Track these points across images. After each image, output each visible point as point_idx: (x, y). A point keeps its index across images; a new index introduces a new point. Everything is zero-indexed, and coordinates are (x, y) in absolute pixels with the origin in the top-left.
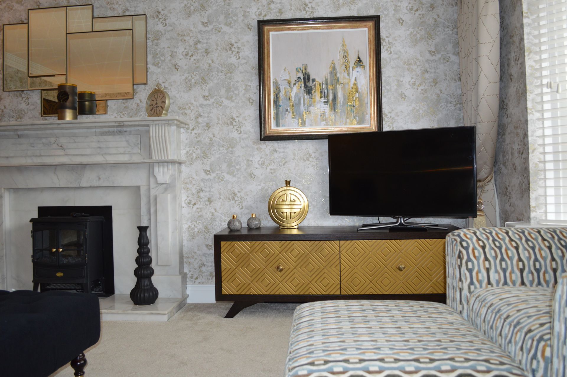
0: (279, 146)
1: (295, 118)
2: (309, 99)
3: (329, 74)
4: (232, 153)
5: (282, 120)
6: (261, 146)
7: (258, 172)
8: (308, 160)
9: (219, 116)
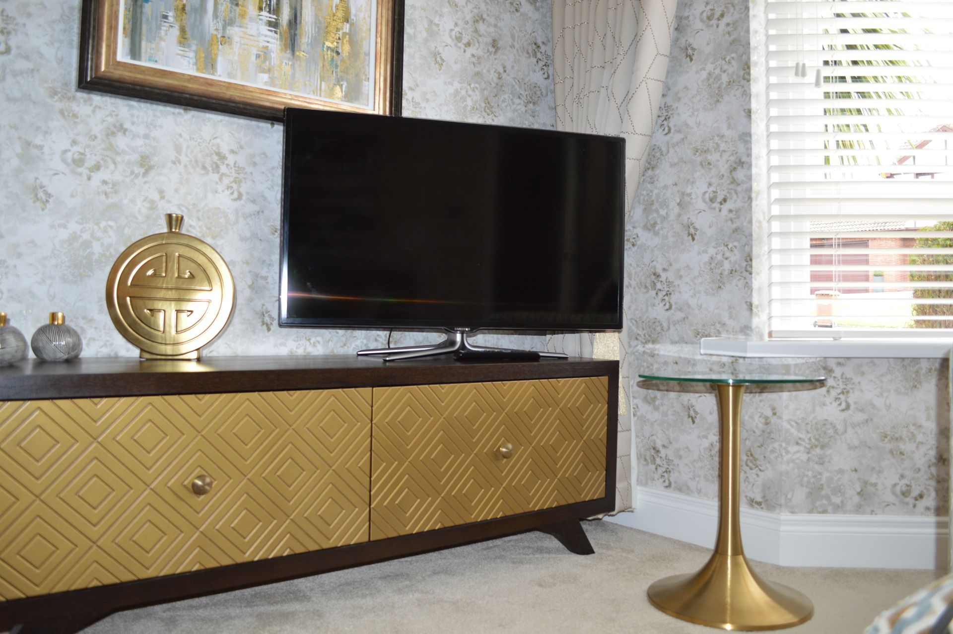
0: (132, 115)
1: (189, 46)
5: (149, 41)
6: (75, 107)
7: (62, 185)
8: (216, 169)
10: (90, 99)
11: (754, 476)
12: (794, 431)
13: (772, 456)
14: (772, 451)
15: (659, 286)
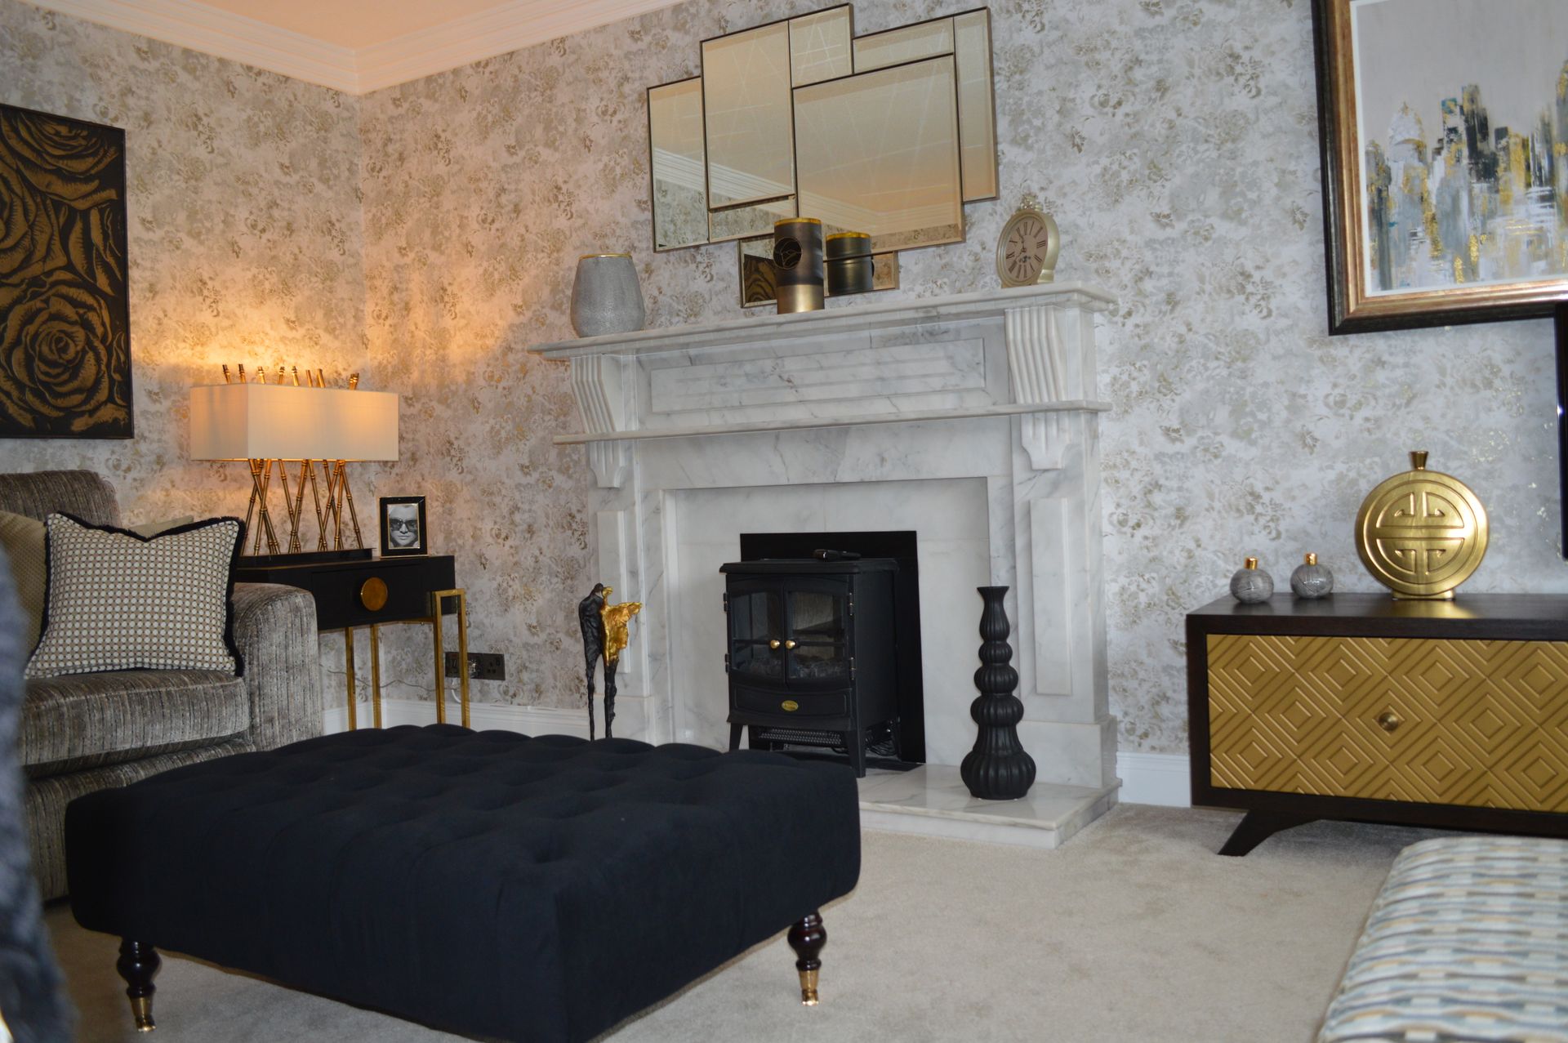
0: (1390, 346)
1: (1443, 257)
2: (1487, 195)
3: (1554, 109)
4: (1243, 375)
5: (1399, 265)
6: (1332, 351)
7: (1327, 429)
8: (1489, 384)
9: (1204, 269)
10: (1346, 339)
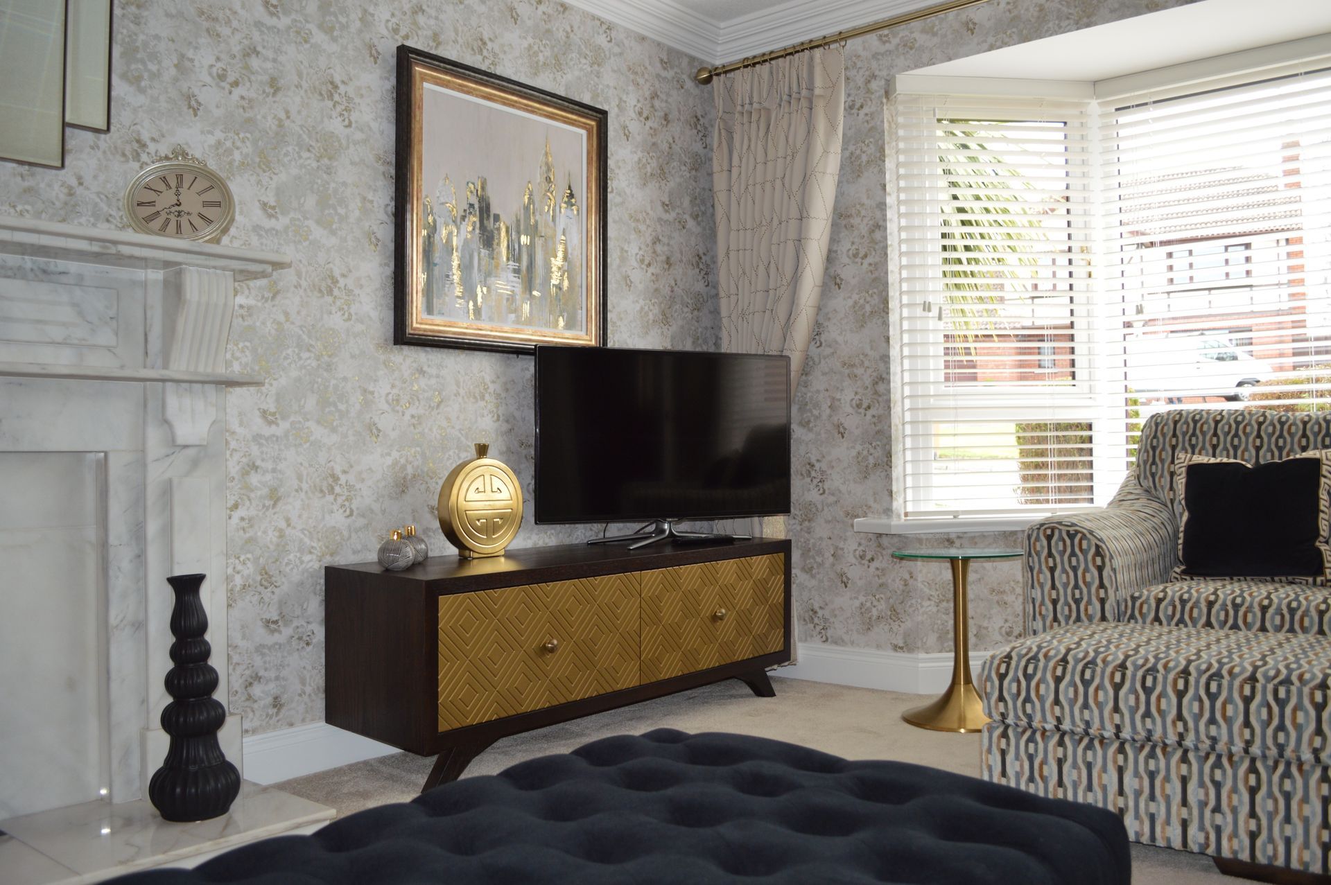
0: (428, 359)
1: (463, 298)
2: (487, 259)
3: (522, 211)
4: (329, 368)
5: (438, 298)
7: (386, 422)
8: (482, 397)
9: (301, 265)
10: (401, 352)
11: (897, 627)
12: (926, 590)
13: (911, 610)
14: (910, 606)
15: (813, 474)
